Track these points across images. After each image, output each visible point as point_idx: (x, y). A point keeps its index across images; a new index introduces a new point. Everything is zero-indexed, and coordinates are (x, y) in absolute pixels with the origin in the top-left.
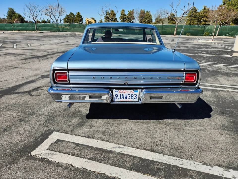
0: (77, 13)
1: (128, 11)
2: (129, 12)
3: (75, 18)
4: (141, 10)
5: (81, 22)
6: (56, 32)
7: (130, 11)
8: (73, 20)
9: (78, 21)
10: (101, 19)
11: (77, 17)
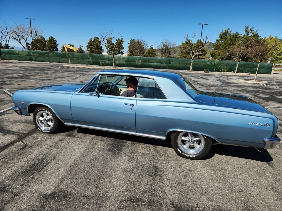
0: (50, 37)
1: (116, 39)
2: (118, 41)
3: (47, 44)
4: (132, 39)
5: (55, 49)
6: (27, 62)
7: (119, 39)
8: (44, 46)
9: (52, 47)
10: (81, 46)
11: (50, 42)
